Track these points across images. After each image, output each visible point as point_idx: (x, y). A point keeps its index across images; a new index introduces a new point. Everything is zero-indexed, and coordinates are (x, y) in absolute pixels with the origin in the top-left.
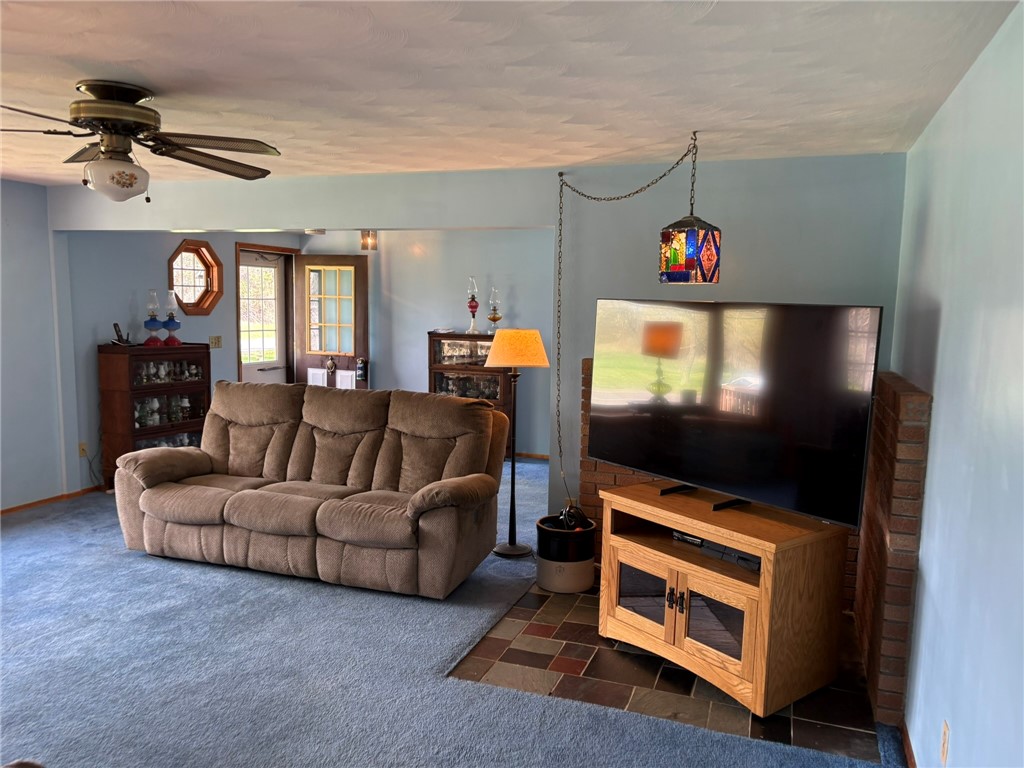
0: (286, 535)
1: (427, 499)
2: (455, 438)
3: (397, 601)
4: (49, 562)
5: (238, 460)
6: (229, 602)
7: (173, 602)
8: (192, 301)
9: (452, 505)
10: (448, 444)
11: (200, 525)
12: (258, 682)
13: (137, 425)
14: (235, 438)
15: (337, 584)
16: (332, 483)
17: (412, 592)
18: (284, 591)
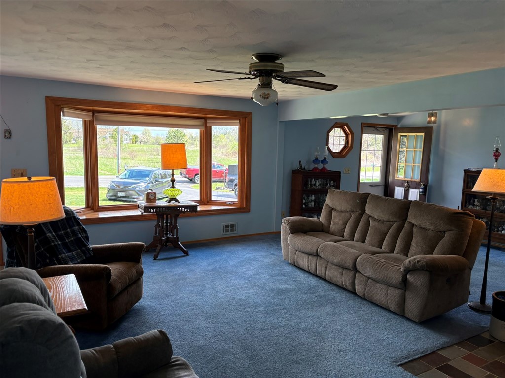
0: (343, 267)
1: (412, 264)
2: (445, 232)
3: (393, 316)
4: (255, 258)
5: (334, 227)
6: (311, 293)
7: (289, 287)
8: (338, 151)
9: (427, 270)
10: (440, 235)
11: (309, 254)
12: (303, 334)
13: (304, 206)
14: (334, 217)
15: (363, 298)
16: (374, 246)
17: (401, 313)
18: (338, 295)
